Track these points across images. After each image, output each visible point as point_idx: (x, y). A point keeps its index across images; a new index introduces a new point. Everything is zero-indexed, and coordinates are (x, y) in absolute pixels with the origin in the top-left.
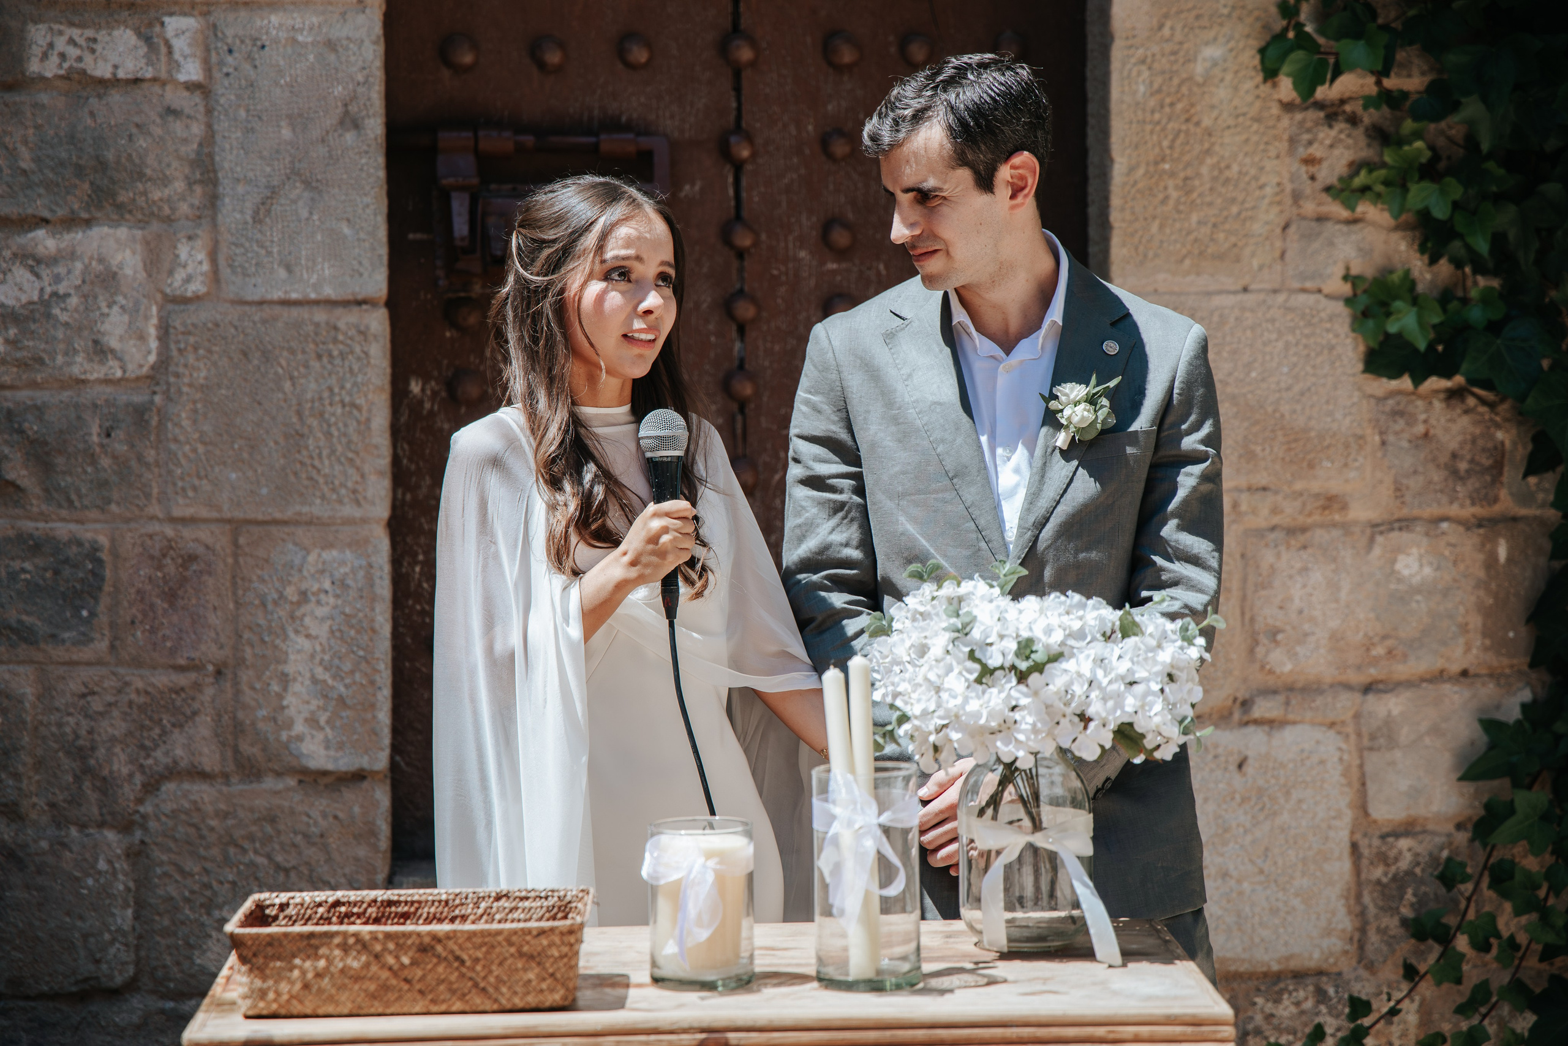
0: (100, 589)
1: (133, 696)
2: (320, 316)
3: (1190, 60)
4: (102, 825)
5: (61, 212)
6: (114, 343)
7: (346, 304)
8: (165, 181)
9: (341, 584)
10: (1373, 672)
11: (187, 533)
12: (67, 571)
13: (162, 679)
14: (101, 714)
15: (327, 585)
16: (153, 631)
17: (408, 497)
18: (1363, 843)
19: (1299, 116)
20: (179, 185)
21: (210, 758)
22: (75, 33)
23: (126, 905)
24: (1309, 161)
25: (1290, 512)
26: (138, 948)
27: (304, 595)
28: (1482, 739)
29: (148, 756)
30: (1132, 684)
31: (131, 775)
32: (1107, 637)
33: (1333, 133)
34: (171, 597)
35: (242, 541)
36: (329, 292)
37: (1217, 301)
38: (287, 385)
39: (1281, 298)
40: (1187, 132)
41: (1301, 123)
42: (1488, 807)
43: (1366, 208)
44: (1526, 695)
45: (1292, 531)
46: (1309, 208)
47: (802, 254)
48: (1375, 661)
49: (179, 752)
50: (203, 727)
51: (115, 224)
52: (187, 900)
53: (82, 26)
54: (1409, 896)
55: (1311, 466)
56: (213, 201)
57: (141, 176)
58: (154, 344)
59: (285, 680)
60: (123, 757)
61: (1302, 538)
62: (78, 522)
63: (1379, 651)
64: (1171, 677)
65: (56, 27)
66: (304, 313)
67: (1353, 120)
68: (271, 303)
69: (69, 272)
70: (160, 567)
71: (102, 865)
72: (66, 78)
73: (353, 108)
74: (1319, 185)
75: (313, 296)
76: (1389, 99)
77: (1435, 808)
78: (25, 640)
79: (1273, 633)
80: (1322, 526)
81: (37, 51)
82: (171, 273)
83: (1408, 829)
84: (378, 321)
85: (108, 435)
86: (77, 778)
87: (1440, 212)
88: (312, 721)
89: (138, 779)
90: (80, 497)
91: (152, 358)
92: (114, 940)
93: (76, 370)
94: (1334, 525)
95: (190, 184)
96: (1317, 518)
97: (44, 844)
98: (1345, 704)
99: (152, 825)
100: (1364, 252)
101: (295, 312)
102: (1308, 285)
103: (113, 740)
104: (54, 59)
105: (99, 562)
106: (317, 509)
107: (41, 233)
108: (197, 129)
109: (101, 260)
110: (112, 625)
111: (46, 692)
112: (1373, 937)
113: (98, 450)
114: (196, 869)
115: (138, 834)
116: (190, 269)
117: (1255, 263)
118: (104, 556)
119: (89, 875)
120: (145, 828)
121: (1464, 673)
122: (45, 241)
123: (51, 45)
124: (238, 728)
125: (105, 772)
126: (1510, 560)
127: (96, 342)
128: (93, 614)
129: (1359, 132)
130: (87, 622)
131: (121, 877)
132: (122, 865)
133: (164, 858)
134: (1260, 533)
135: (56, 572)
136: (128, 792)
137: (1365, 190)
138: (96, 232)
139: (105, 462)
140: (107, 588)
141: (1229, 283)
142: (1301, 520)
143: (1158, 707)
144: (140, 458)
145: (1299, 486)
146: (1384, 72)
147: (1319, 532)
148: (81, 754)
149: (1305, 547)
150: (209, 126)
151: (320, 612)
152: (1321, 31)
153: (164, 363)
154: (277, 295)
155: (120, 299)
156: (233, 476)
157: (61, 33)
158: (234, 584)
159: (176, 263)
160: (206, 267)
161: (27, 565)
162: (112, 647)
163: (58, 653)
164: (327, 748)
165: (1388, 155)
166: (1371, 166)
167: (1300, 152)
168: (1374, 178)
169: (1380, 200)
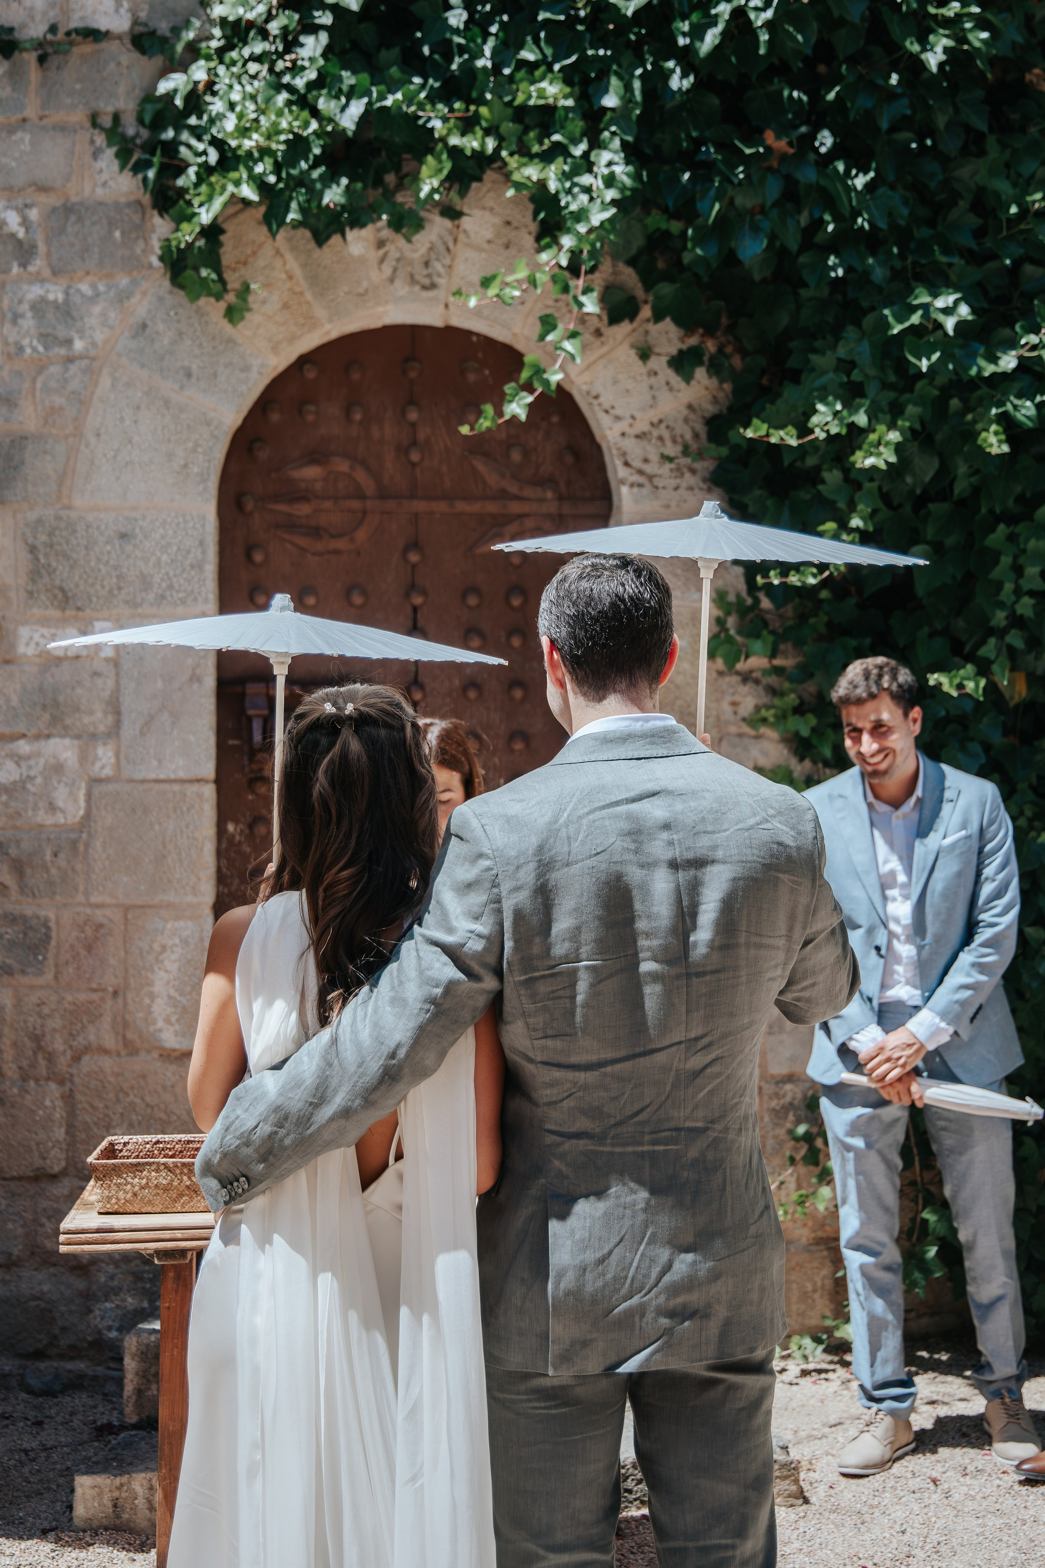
0: (49, 943)
1: (67, 1006)
2: (176, 787)
4: (48, 1079)
5: (34, 731)
6: (60, 804)
7: (191, 781)
8: (91, 713)
9: (185, 942)
11: (98, 912)
12: (31, 934)
13: (83, 997)
14: (48, 1016)
15: (177, 941)
16: (78, 968)
17: (226, 890)
19: (727, 679)
20: (99, 715)
21: (109, 1041)
22: (45, 631)
23: (61, 1126)
24: (734, 704)
26: (67, 1150)
27: (164, 948)
29: (74, 1040)
31: (65, 1052)
33: (747, 688)
34: (89, 948)
35: (130, 916)
36: (182, 774)
38: (157, 827)
41: (728, 683)
43: (763, 730)
46: (733, 729)
49: (92, 1038)
50: (106, 1023)
51: (62, 736)
52: (95, 1123)
53: (49, 627)
54: (789, 1117)
56: (118, 724)
57: (78, 709)
58: (82, 804)
59: (152, 996)
60: (60, 1041)
62: (39, 906)
65: (34, 627)
66: (167, 786)
67: (757, 682)
68: (149, 781)
69: (37, 764)
70: (83, 932)
71: (48, 1103)
72: (39, 656)
73: (198, 671)
74: (739, 717)
75: (172, 776)
76: (778, 671)
78: (7, 973)
81: (23, 641)
82: (93, 764)
83: (790, 1079)
84: (209, 791)
85: (56, 855)
86: (35, 1053)
87: (805, 732)
88: (168, 1021)
89: (69, 1054)
90: (39, 890)
91: (82, 812)
92: (54, 1146)
93: (39, 820)
95: (105, 713)
97: (15, 1091)
99: (77, 1080)
100: (765, 754)
101: (162, 786)
103: (54, 1030)
104: (33, 645)
105: (49, 928)
106: (172, 897)
107: (22, 742)
108: (110, 683)
109: (55, 757)
110: (56, 965)
111: (18, 1003)
112: (770, 1141)
113: (49, 864)
114: (101, 1105)
115: (68, 1085)
116: (104, 761)
118: (52, 925)
119: (40, 1108)
120: (71, 1081)
122: (23, 747)
123: (31, 638)
124: (126, 1024)
125: (50, 1049)
127: (51, 804)
128: (45, 958)
129: (760, 689)
130: (41, 962)
131: (58, 1109)
132: (59, 1103)
133: (83, 1099)
135: (25, 934)
136: (63, 1061)
137: (764, 720)
138: (53, 741)
139: (54, 871)
140: (53, 943)
144: (73, 870)
146: (773, 655)
148: (37, 1038)
150: (117, 683)
151: (174, 957)
152: (739, 632)
153: (88, 816)
154: (152, 776)
155: (65, 779)
156: (125, 879)
157: (37, 631)
158: (125, 942)
159: (96, 758)
160: (113, 760)
161: (9, 930)
162: (56, 978)
163: (25, 980)
164: (176, 1036)
165: (777, 701)
166: (768, 707)
167: (728, 699)
168: (769, 714)
169: (773, 726)
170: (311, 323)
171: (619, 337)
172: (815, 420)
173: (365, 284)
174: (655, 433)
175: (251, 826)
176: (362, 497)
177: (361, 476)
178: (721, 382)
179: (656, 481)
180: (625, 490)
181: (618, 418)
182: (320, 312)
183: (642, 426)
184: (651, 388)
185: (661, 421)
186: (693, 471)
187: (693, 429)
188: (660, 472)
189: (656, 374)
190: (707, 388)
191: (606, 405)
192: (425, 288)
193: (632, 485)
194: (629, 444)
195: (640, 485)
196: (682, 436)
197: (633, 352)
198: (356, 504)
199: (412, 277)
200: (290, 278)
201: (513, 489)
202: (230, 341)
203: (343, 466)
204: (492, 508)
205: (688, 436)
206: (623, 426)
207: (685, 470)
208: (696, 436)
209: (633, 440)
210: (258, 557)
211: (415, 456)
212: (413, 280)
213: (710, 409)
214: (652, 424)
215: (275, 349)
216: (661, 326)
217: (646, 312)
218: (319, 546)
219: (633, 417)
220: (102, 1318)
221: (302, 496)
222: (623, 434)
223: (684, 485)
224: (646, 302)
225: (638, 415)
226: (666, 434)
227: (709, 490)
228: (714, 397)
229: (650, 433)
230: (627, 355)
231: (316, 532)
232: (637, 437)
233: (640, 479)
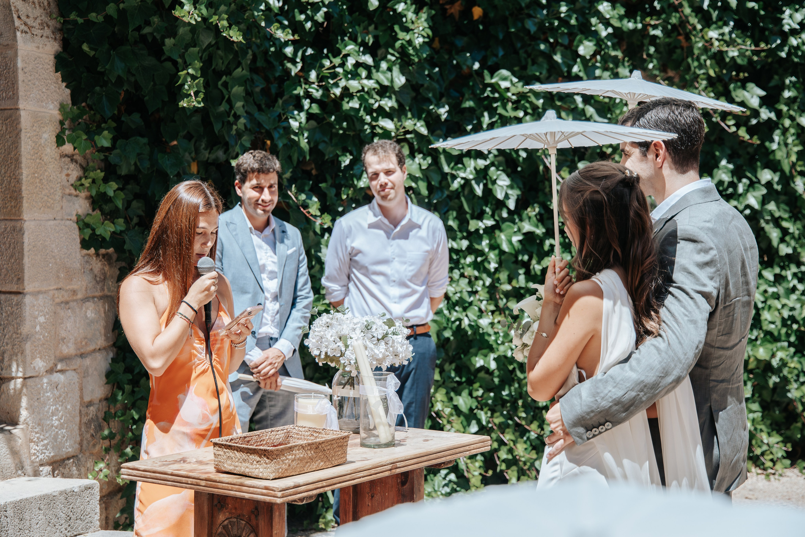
3: (40, 138)
10: (83, 351)
18: (82, 409)
19: (63, 160)
24: (67, 175)
25: (66, 297)
33: (72, 166)
37: (49, 223)
39: (63, 222)
40: (41, 163)
41: (64, 162)
44: (112, 355)
45: (67, 303)
46: (67, 191)
48: (83, 347)
54: (92, 426)
55: (71, 280)
61: (69, 306)
63: (84, 343)
67: (76, 162)
74: (70, 183)
77: (96, 395)
79: (63, 339)
80: (72, 301)
83: (91, 403)
87: (111, 193)
94: (74, 301)
96: (71, 298)
98: (77, 362)
100: (81, 207)
102: (68, 218)
112: (85, 442)
117: (57, 210)
121: (99, 349)
126: (108, 312)
129: (78, 166)
134: (59, 304)
137: (82, 185)
141: (51, 217)
142: (68, 299)
145: (68, 287)
147: (72, 303)
149: (69, 309)
165: (91, 175)
166: (86, 178)
167: (65, 172)
168: (86, 182)
169: (87, 189)
180: (18, 34)
186: (48, 26)
193: (22, 32)
195: (26, 32)
207: (45, 25)
223: (44, 35)
233: (26, 29)
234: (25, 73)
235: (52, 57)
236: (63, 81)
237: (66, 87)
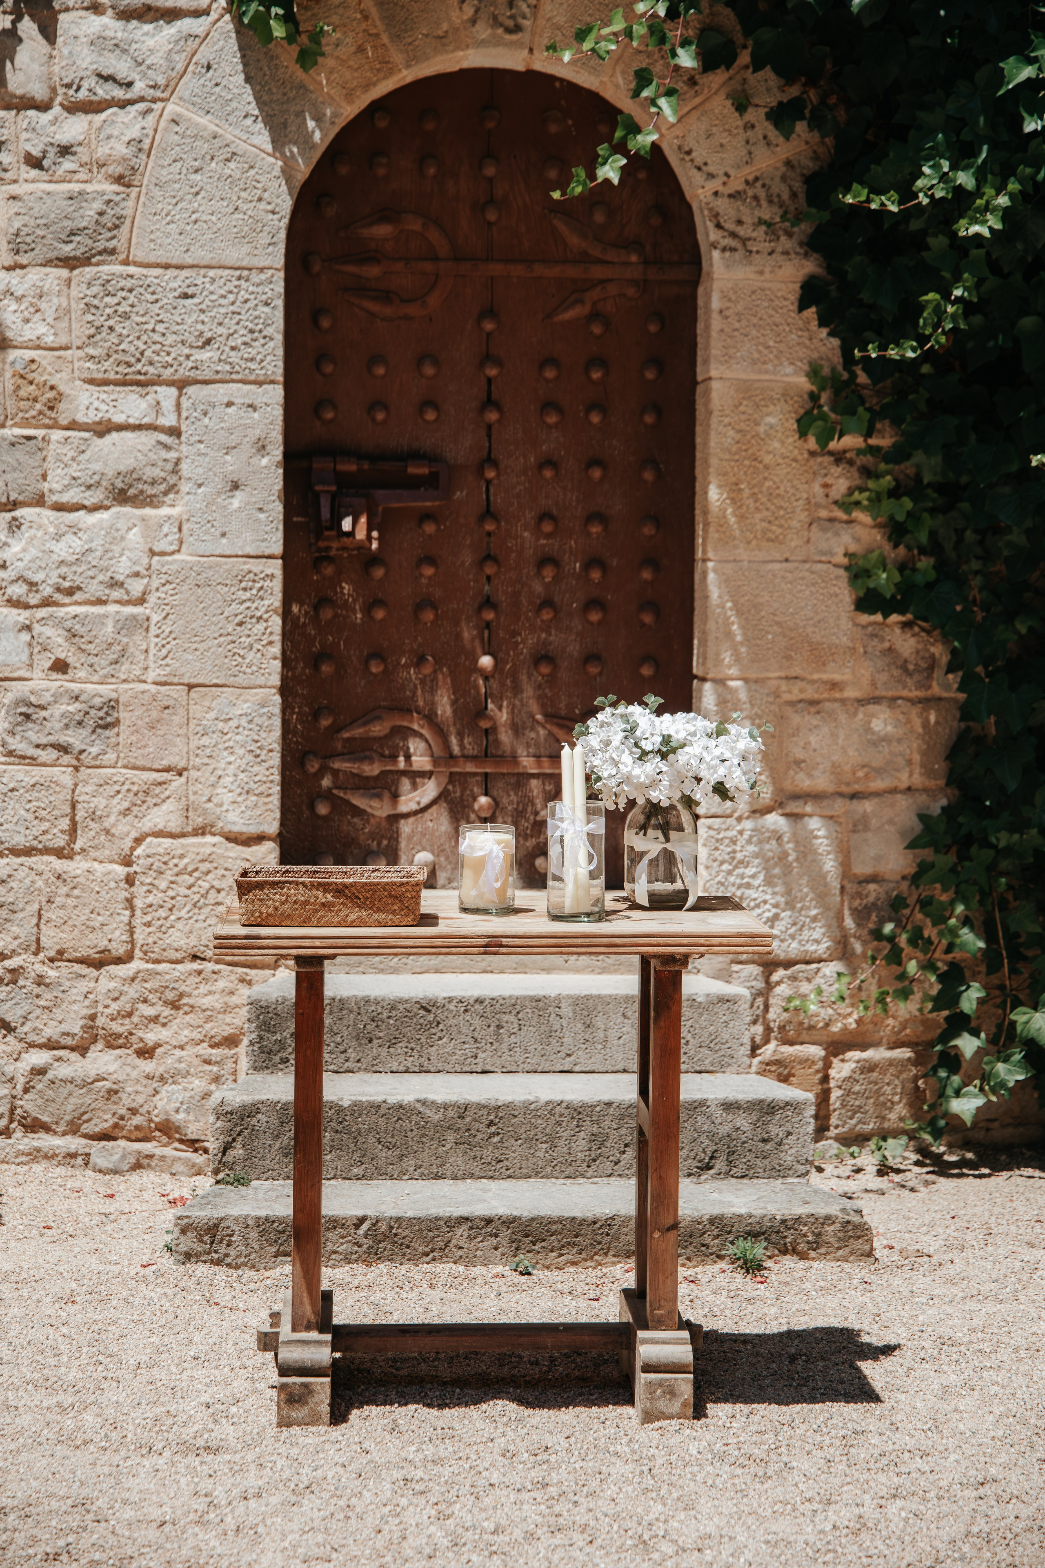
0: (112, 723)
1: (131, 787)
2: (243, 563)
3: (757, 424)
5: (93, 501)
6: (123, 578)
7: (259, 557)
8: (155, 483)
9: (251, 723)
10: (857, 787)
11: (163, 690)
12: (94, 711)
13: (147, 776)
14: (113, 795)
15: (244, 723)
16: (143, 748)
17: (291, 674)
18: (848, 886)
19: (819, 459)
20: (163, 487)
21: (173, 824)
22: (105, 396)
23: (125, 907)
24: (826, 486)
25: (810, 693)
26: (132, 932)
27: (230, 728)
28: (919, 827)
29: (139, 822)
30: (723, 761)
31: (129, 833)
32: (709, 736)
33: (839, 469)
34: (154, 727)
35: (195, 696)
36: (250, 550)
37: (771, 566)
38: (223, 605)
39: (807, 566)
40: (755, 467)
41: (821, 463)
42: (920, 865)
43: (857, 514)
44: (944, 802)
45: (813, 703)
46: (824, 513)
47: (526, 534)
48: (858, 781)
49: (157, 820)
50: (171, 804)
51: (124, 506)
52: (160, 906)
53: (109, 391)
54: (874, 917)
55: (824, 664)
56: (183, 496)
57: (141, 480)
58: (146, 580)
59: (219, 778)
60: (124, 822)
61: (817, 708)
62: (100, 683)
63: (860, 774)
64: (744, 758)
66: (233, 562)
67: (851, 463)
68: (215, 556)
69: (97, 536)
70: (147, 710)
71: (112, 884)
72: (99, 422)
73: (266, 443)
74: (830, 500)
75: (240, 552)
76: (873, 450)
77: (890, 866)
78: (69, 752)
79: (798, 763)
80: (829, 700)
81: (82, 406)
82: (156, 537)
83: (874, 879)
84: (276, 568)
85: (118, 632)
86: (97, 833)
87: (900, 517)
88: (235, 803)
89: (133, 835)
90: (101, 668)
91: (144, 587)
92: (118, 928)
93: (100, 594)
94: (835, 700)
95: (170, 486)
96: (826, 695)
97: (78, 872)
98: (839, 806)
99: (141, 862)
100: (857, 540)
101: (228, 562)
102: (823, 558)
103: (119, 812)
104: (92, 411)
105: (112, 707)
106: (239, 677)
107: (82, 514)
108: (174, 453)
109: (116, 529)
110: (119, 745)
111: (81, 783)
113: (111, 641)
114: (167, 886)
115: (134, 865)
117: (793, 544)
118: (115, 703)
119: (104, 889)
121: (909, 789)
122: (84, 519)
123: (91, 403)
124: (190, 806)
125: (114, 830)
126: (937, 723)
127: (112, 577)
128: (107, 738)
129: (854, 470)
130: (105, 742)
131: (122, 891)
132: (123, 885)
133: (148, 881)
134: (792, 704)
135: (88, 712)
136: (127, 842)
137: (857, 503)
138: (113, 512)
141: (778, 556)
142: (816, 696)
143: (738, 773)
144: (137, 646)
145: (816, 676)
146: (868, 434)
147: (827, 704)
148: (101, 818)
149: (818, 713)
151: (240, 738)
152: (833, 409)
153: (151, 591)
154: (218, 550)
155: (126, 552)
156: (190, 657)
157: (96, 396)
158: (189, 721)
159: (160, 531)
160: (177, 534)
161: (71, 707)
162: (119, 757)
163: (88, 759)
164: (243, 819)
165: (871, 484)
166: (862, 490)
167: (820, 480)
168: (863, 497)
169: (865, 509)
170: (387, 68)
171: (715, 86)
172: (920, 183)
173: (445, 26)
174: (750, 193)
175: (316, 608)
176: (436, 259)
177: (434, 236)
178: (823, 137)
179: (750, 245)
180: (716, 254)
181: (711, 176)
182: (397, 57)
183: (736, 185)
184: (747, 142)
185: (757, 179)
186: (790, 235)
187: (790, 187)
188: (754, 235)
189: (753, 126)
190: (807, 143)
191: (699, 161)
192: (509, 31)
193: (724, 250)
194: (722, 205)
195: (733, 250)
196: (779, 196)
197: (728, 103)
198: (428, 266)
199: (495, 18)
200: (366, 18)
201: (596, 252)
202: (302, 86)
203: (415, 225)
204: (572, 272)
205: (786, 196)
206: (715, 185)
207: (781, 233)
208: (794, 195)
209: (727, 200)
210: (325, 323)
211: (492, 216)
212: (496, 21)
213: (810, 166)
214: (747, 182)
215: (349, 97)
216: (761, 74)
217: (745, 58)
218: (388, 311)
219: (727, 175)
220: (169, 1100)
221: (370, 256)
222: (716, 194)
223: (780, 249)
224: (745, 47)
225: (732, 172)
226: (762, 194)
227: (806, 255)
228: (815, 152)
229: (745, 191)
230: (721, 105)
231: (385, 296)
232: (730, 196)
233: (733, 243)
234: (727, 318)
235: (797, 287)
236: (821, 324)
237: (830, 334)
